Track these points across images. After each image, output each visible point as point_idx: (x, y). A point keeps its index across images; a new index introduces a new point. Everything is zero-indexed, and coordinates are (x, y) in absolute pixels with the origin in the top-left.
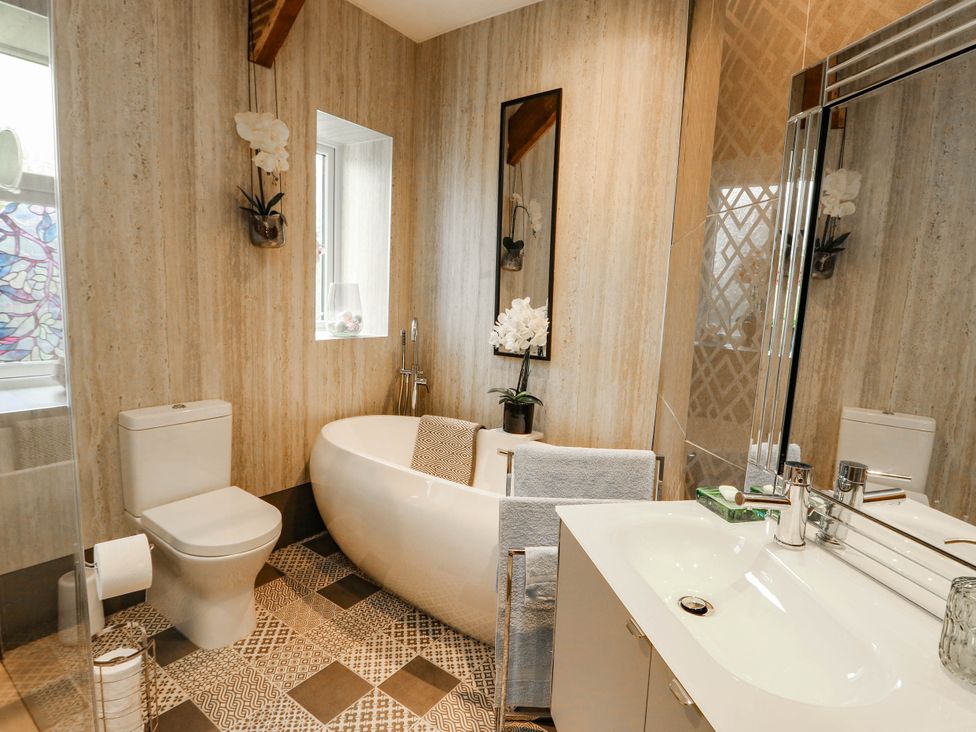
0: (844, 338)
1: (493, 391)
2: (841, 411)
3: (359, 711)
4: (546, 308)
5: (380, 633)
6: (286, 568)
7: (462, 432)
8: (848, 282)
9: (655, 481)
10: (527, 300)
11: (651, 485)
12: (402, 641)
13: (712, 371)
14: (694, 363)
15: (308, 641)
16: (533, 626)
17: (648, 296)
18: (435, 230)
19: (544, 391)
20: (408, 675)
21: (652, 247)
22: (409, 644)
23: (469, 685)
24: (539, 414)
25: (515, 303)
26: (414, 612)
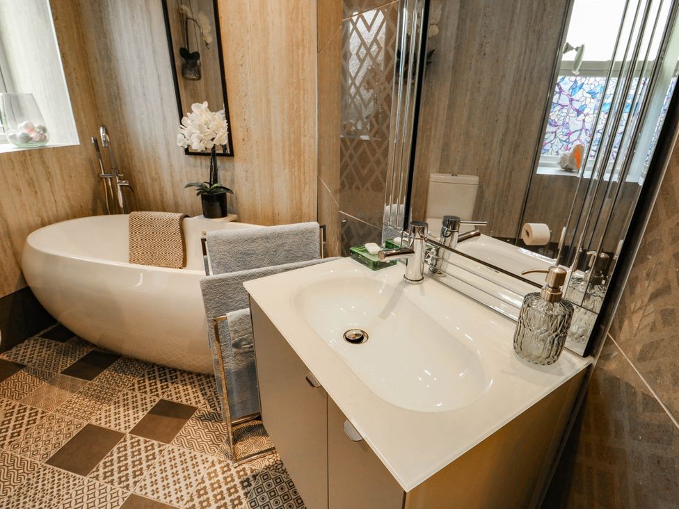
0: (431, 128)
1: (189, 185)
2: (429, 176)
3: (115, 457)
4: (223, 111)
5: (125, 391)
6: (27, 360)
7: (169, 223)
8: (433, 87)
9: (320, 244)
10: (205, 104)
11: (319, 247)
12: (145, 392)
13: (355, 156)
14: (341, 151)
15: (58, 415)
16: (243, 364)
17: (304, 97)
18: (105, 37)
19: (232, 181)
20: (154, 416)
21: (303, 55)
22: (152, 393)
23: (205, 409)
24: (231, 200)
25: (194, 107)
26: (153, 367)
